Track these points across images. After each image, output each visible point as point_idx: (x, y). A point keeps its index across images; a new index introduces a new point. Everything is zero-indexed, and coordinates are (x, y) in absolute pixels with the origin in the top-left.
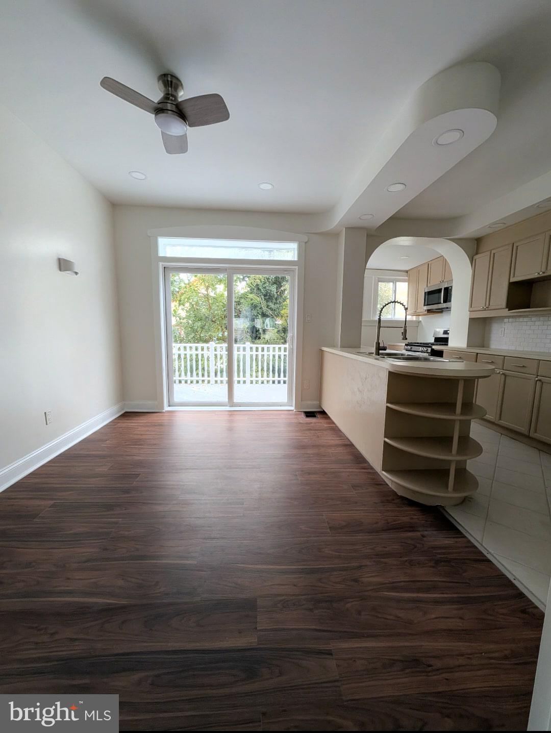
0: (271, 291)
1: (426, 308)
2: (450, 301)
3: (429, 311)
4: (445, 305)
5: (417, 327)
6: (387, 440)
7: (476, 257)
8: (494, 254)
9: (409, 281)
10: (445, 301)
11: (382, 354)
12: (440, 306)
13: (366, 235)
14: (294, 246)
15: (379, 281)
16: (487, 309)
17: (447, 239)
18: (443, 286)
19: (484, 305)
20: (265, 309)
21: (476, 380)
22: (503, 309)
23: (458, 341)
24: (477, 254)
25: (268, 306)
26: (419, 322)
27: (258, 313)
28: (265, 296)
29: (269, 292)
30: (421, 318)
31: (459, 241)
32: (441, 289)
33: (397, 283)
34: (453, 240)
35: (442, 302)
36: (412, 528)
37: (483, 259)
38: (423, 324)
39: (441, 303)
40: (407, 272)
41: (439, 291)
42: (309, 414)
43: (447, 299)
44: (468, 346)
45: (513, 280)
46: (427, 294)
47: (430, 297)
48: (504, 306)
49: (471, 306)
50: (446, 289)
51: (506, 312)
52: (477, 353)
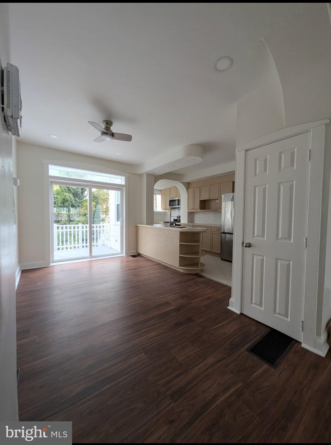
0: (78, 191)
2: (180, 205)
3: (170, 208)
4: (177, 206)
5: (165, 215)
6: (180, 255)
7: (189, 189)
8: (194, 189)
9: (161, 194)
10: (178, 205)
11: (172, 226)
12: (175, 206)
13: (154, 178)
14: (123, 178)
16: (193, 209)
17: (179, 182)
18: (177, 199)
19: (192, 207)
20: (74, 202)
21: (202, 233)
23: (184, 221)
24: (188, 188)
25: (75, 201)
26: (166, 213)
27: (69, 205)
28: (73, 194)
29: (76, 192)
30: (167, 211)
31: (184, 183)
33: (157, 195)
34: (181, 182)
36: (193, 279)
37: (191, 190)
38: (168, 213)
39: (176, 205)
40: (160, 190)
41: (175, 201)
42: (134, 256)
44: (188, 223)
45: (201, 199)
46: (170, 201)
47: (171, 202)
48: (199, 208)
49: (188, 207)
50: (178, 200)
51: (199, 210)
52: (193, 225)
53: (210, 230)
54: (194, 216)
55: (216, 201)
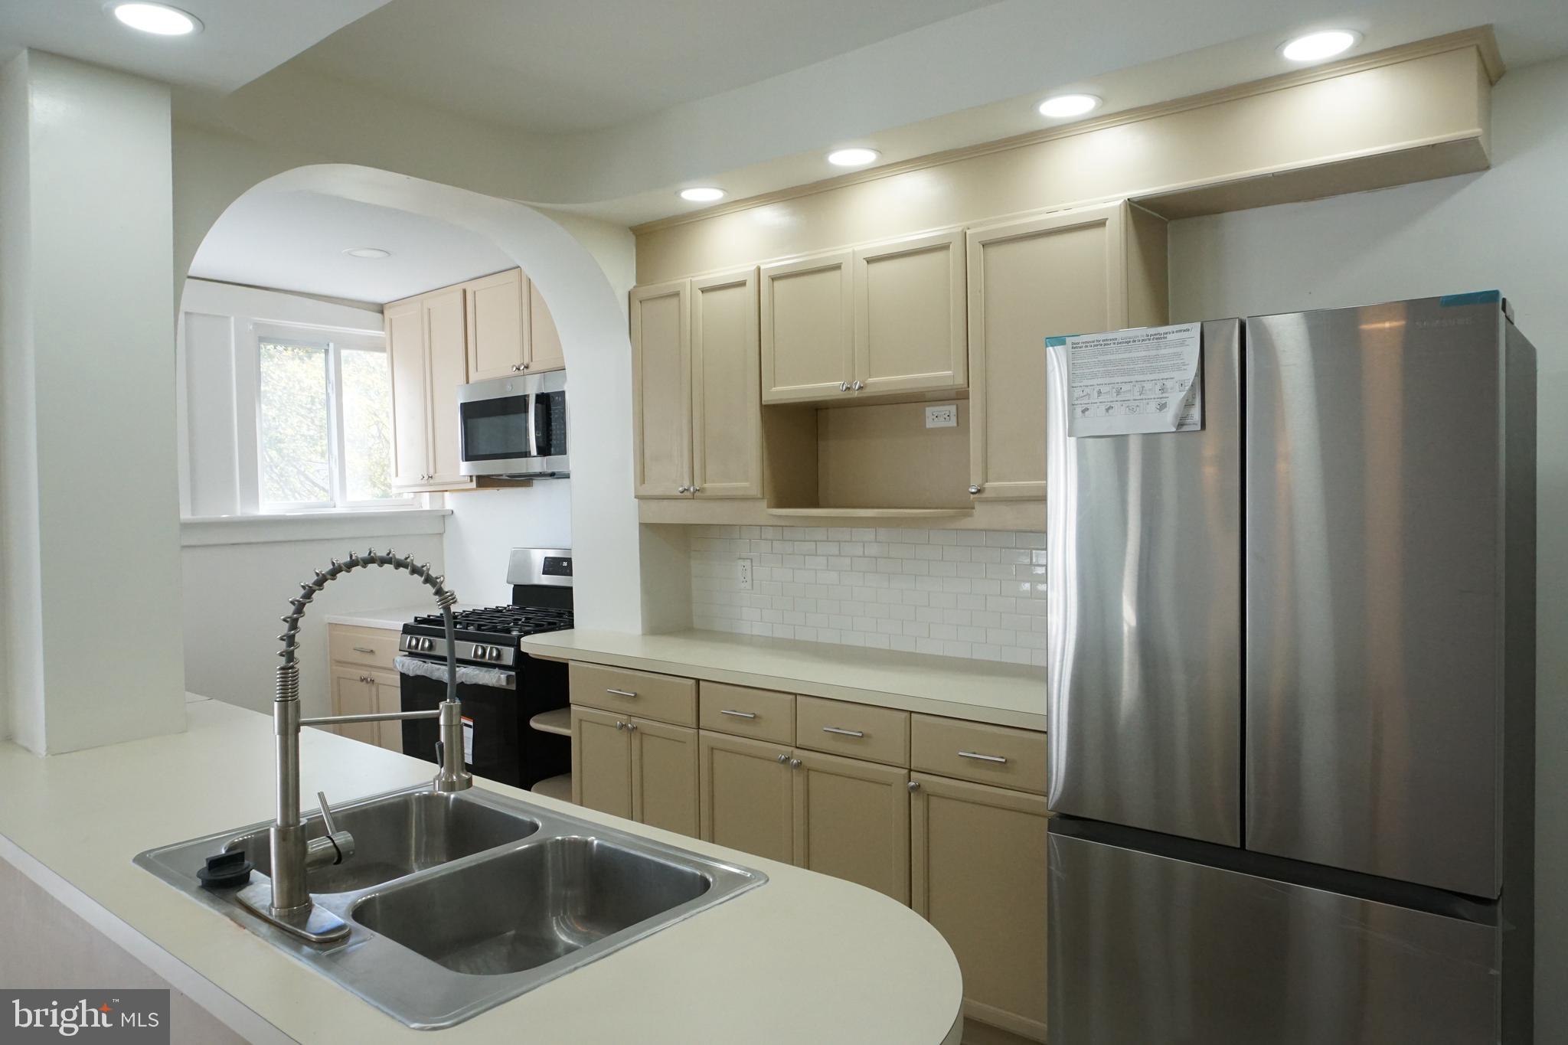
2: (563, 451)
3: (484, 482)
4: (544, 464)
5: (441, 535)
9: (389, 348)
10: (544, 450)
12: (522, 465)
15: (262, 340)
16: (697, 494)
18: (532, 389)
19: (686, 479)
22: (755, 498)
26: (443, 518)
30: (450, 502)
32: (524, 397)
33: (344, 353)
35: (532, 451)
38: (462, 524)
39: (526, 454)
40: (380, 309)
41: (514, 405)
43: (551, 441)
44: (648, 631)
45: (768, 398)
46: (472, 412)
47: (483, 424)
48: (755, 489)
49: (642, 477)
50: (544, 400)
51: (766, 513)
52: (698, 681)
53: (901, 760)
55: (930, 411)
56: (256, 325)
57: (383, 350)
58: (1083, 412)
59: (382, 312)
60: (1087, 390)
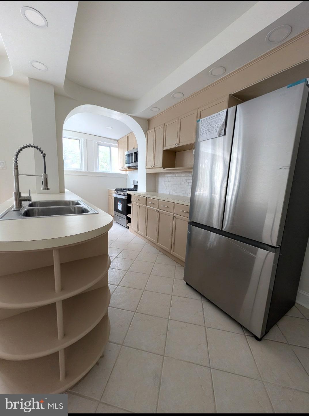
1: (127, 165)
2: (138, 162)
4: (135, 164)
7: (148, 132)
8: (156, 130)
10: (135, 162)
12: (133, 165)
15: (99, 145)
16: (153, 167)
17: (129, 115)
18: (133, 151)
19: (152, 165)
22: (161, 168)
24: (148, 130)
26: (127, 175)
31: (138, 120)
32: (133, 153)
33: (112, 148)
34: (133, 117)
35: (133, 162)
37: (151, 132)
38: (129, 176)
41: (131, 155)
43: (136, 160)
44: (147, 191)
46: (126, 156)
48: (161, 166)
50: (135, 153)
51: (162, 170)
52: (147, 197)
53: (173, 212)
54: (158, 181)
56: (97, 142)
57: (117, 148)
58: (202, 136)
59: (118, 141)
60: (203, 130)
